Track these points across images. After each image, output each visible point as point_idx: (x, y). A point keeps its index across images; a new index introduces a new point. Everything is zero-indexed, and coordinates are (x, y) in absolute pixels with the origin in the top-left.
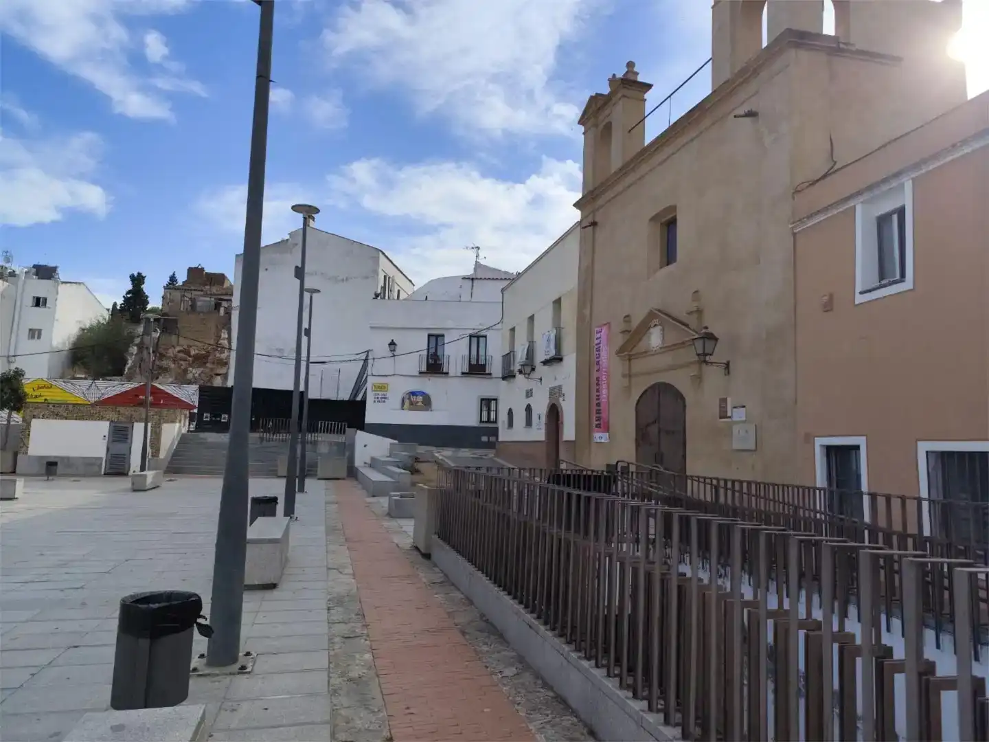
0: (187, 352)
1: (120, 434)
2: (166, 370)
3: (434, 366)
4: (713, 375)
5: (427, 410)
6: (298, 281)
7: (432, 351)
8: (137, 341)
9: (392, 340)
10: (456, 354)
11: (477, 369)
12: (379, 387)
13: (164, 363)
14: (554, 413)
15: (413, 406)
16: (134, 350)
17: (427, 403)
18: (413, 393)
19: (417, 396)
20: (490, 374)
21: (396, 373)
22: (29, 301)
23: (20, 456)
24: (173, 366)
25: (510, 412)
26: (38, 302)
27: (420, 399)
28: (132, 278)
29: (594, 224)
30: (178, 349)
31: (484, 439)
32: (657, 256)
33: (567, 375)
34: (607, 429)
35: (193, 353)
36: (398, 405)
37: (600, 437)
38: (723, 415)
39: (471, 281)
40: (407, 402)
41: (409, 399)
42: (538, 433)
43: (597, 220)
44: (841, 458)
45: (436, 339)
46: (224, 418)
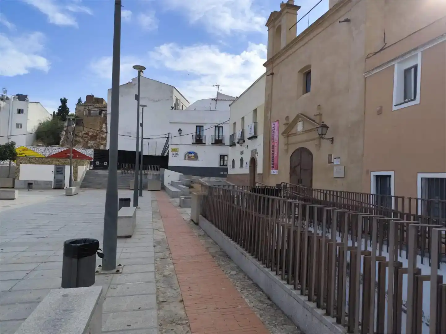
0: (87, 134)
1: (59, 171)
2: (79, 142)
3: (199, 140)
4: (325, 144)
5: (196, 160)
6: (136, 101)
7: (198, 133)
8: (65, 129)
9: (180, 129)
10: (209, 135)
11: (218, 142)
12: (174, 150)
13: (78, 139)
14: (253, 162)
15: (190, 158)
16: (64, 133)
17: (196, 157)
18: (190, 153)
19: (191, 154)
20: (224, 144)
21: (182, 143)
22: (16, 111)
23: (16, 181)
24: (81, 140)
25: (233, 161)
26: (20, 111)
27: (193, 155)
28: (61, 100)
29: (272, 74)
30: (83, 132)
31: (222, 173)
32: (301, 89)
33: (259, 144)
34: (277, 169)
35: (90, 134)
36: (183, 158)
37: (273, 172)
38: (330, 162)
39: (215, 102)
40: (187, 156)
41: (188, 155)
42: (246, 170)
43: (274, 72)
44: (382, 181)
45: (199, 128)
46: (105, 164)
